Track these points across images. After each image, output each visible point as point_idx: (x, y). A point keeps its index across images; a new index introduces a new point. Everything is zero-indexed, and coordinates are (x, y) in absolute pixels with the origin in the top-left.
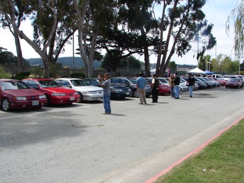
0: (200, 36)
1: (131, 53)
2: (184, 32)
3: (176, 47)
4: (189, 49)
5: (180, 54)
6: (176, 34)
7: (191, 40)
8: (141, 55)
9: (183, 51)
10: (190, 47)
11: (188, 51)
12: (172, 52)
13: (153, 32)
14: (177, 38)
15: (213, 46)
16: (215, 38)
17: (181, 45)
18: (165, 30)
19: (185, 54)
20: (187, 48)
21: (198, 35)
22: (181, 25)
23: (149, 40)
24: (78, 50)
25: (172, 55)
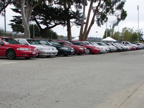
0: (115, 10)
2: (102, 7)
3: (96, 19)
4: (107, 21)
5: (99, 25)
6: (95, 8)
7: (108, 13)
9: (102, 22)
10: (107, 19)
11: (105, 22)
12: (92, 23)
13: (77, 6)
14: (96, 11)
15: (124, 18)
16: (126, 12)
17: (99, 17)
18: (86, 5)
19: (103, 24)
20: (105, 20)
21: (113, 9)
22: (99, 1)
23: (71, 14)
24: (12, 21)
25: (92, 25)
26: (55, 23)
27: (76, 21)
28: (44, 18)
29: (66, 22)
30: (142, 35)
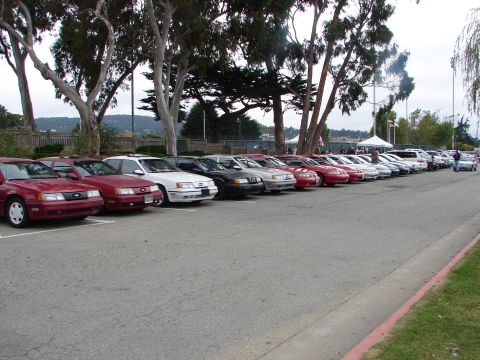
0: (383, 74)
1: (248, 107)
2: (352, 68)
3: (338, 96)
4: (364, 101)
5: (345, 110)
6: (338, 70)
7: (367, 83)
8: (267, 111)
9: (352, 104)
10: (365, 95)
11: (360, 103)
12: (331, 105)
13: (293, 66)
14: (340, 78)
15: (407, 95)
16: (412, 79)
17: (346, 92)
18: (316, 62)
19: (355, 109)
20: (360, 98)
21: (380, 72)
22: (346, 53)
23: (282, 83)
24: (144, 101)
25: (330, 111)
26: (244, 103)
27: (295, 98)
28: (220, 92)
29: (271, 101)
30: (466, 126)
